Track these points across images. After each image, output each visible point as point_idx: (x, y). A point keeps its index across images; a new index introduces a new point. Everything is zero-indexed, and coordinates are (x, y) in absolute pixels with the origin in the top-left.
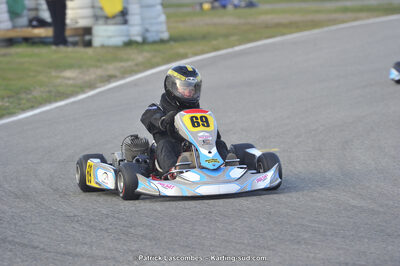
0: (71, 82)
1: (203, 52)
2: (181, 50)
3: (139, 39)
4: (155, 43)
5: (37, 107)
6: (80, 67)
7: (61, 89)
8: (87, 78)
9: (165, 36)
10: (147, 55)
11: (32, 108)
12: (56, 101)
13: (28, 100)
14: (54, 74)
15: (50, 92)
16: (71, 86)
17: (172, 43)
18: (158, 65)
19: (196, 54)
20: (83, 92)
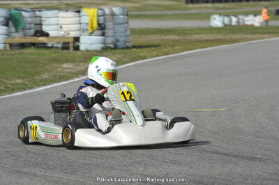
0: (68, 70)
1: (157, 56)
2: (142, 54)
3: (112, 46)
4: (123, 48)
5: (48, 84)
6: (74, 62)
7: (62, 74)
8: (79, 69)
9: (130, 44)
10: (118, 56)
11: (44, 85)
12: (59, 81)
13: (41, 80)
14: (56, 65)
15: (55, 76)
16: (69, 73)
17: (135, 49)
18: (127, 62)
19: (152, 57)
20: (78, 77)
